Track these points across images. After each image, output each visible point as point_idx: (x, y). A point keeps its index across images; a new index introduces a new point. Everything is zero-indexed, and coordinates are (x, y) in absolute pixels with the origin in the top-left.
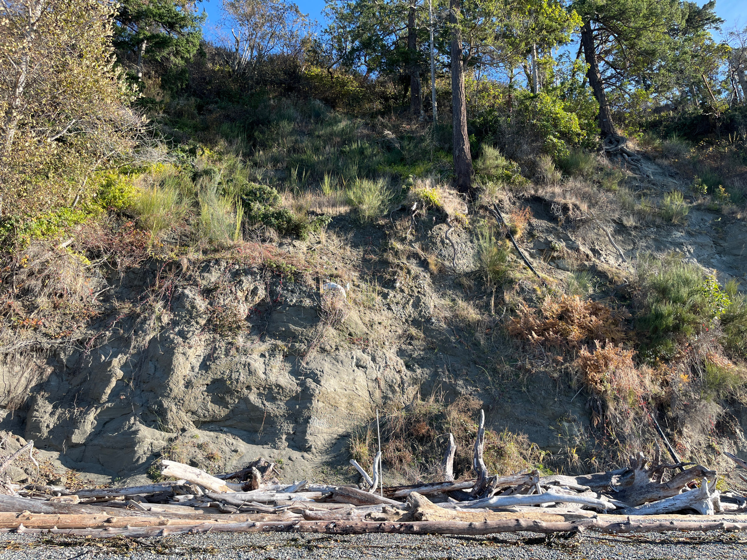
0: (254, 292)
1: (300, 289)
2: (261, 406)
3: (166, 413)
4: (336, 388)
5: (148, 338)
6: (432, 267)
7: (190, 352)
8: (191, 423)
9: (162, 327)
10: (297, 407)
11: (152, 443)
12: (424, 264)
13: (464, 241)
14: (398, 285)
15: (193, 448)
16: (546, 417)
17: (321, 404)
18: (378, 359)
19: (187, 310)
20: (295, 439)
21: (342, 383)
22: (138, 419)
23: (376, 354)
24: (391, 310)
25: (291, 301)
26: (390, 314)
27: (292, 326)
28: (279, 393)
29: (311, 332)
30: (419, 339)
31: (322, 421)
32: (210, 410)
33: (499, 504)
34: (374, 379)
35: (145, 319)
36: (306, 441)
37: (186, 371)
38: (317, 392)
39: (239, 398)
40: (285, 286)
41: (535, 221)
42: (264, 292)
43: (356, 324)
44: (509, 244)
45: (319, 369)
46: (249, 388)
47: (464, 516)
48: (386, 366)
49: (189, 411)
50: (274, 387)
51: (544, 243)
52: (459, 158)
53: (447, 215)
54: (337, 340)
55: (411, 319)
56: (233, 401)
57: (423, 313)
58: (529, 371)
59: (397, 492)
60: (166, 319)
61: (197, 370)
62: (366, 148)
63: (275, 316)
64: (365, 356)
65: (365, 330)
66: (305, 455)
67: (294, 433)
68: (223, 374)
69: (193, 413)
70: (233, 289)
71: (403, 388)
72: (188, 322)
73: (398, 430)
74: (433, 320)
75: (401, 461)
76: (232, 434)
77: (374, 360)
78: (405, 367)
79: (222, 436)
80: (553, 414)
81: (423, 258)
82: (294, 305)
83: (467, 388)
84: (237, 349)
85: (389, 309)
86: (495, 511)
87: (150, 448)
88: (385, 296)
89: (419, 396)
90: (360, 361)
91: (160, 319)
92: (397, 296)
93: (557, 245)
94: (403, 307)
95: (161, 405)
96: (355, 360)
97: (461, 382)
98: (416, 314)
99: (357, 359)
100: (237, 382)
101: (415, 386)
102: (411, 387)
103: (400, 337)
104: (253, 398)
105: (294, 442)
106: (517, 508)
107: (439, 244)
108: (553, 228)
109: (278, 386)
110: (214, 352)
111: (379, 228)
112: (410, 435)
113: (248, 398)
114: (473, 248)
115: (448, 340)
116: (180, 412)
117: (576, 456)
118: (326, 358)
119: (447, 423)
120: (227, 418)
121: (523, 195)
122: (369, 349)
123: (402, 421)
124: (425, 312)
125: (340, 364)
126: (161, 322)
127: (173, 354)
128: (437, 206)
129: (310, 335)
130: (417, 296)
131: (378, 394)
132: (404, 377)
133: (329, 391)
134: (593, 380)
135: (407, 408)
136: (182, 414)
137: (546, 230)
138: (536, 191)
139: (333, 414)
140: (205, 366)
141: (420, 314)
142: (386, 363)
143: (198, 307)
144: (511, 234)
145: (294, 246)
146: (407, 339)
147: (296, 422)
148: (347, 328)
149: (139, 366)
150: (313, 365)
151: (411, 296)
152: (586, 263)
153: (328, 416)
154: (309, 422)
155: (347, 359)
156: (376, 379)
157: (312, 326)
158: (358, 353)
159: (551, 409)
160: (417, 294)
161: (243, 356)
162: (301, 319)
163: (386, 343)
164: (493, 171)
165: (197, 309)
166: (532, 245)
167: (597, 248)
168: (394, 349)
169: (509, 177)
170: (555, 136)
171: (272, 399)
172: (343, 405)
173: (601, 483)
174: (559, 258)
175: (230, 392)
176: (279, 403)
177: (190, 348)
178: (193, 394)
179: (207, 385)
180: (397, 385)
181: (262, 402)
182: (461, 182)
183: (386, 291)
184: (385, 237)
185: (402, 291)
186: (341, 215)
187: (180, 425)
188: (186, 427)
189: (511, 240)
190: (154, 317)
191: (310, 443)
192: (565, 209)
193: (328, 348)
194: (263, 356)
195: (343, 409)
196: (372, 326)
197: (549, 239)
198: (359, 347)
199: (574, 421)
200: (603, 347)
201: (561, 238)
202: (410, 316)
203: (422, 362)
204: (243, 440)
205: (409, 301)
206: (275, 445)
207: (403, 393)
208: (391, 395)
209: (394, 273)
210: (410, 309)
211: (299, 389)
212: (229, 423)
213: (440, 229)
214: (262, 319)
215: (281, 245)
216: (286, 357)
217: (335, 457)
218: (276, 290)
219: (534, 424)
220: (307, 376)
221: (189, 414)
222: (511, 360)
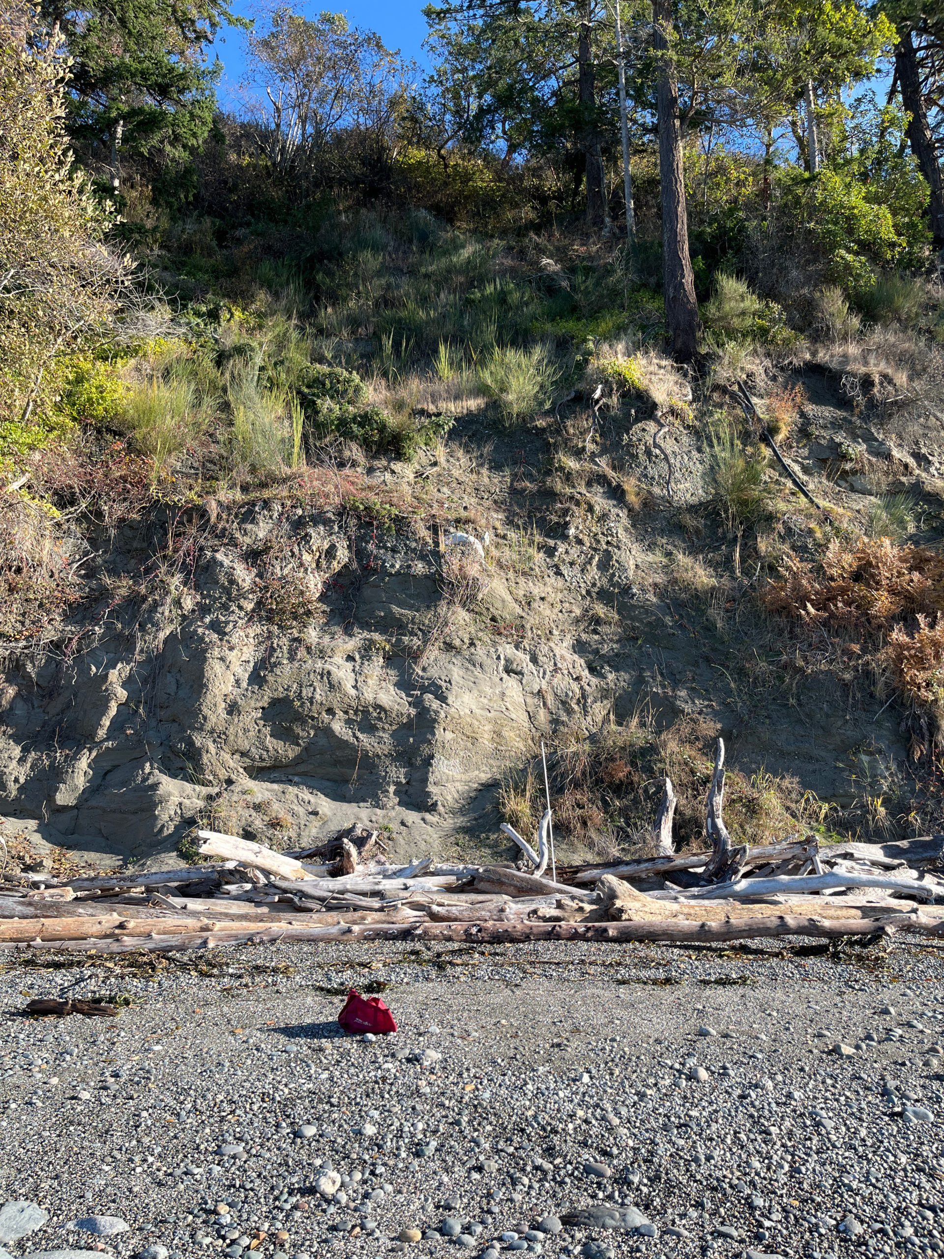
0: (331, 553)
1: (405, 545)
2: (352, 740)
3: (200, 755)
4: (474, 707)
5: (162, 636)
6: (632, 498)
7: (232, 656)
8: (241, 770)
9: (184, 616)
10: (411, 740)
11: (180, 804)
12: (616, 494)
13: (686, 449)
14: (572, 531)
15: (246, 810)
16: (830, 747)
17: (449, 735)
18: (541, 659)
19: (223, 585)
20: (411, 791)
21: (482, 699)
22: (156, 765)
23: (537, 651)
24: (561, 575)
25: (393, 566)
26: (560, 583)
27: (396, 609)
28: (380, 719)
29: (427, 618)
30: (610, 623)
31: (452, 762)
32: (271, 748)
33: (750, 891)
34: (535, 691)
35: (156, 605)
36: (428, 795)
37: (227, 687)
38: (442, 715)
39: (316, 728)
40: (380, 542)
41: (810, 409)
42: (346, 552)
43: (503, 601)
44: (767, 452)
45: (443, 678)
46: (330, 711)
47: (692, 912)
48: (556, 671)
49: (237, 751)
50: (371, 710)
51: (828, 447)
52: (676, 301)
53: (655, 406)
54: (472, 629)
55: (596, 590)
56: (305, 734)
57: (616, 578)
58: (801, 670)
59: (579, 875)
60: (188, 603)
61: (244, 685)
62: (510, 292)
63: (367, 592)
64: (520, 654)
65: (519, 610)
66: (428, 816)
67: (407, 783)
68: (287, 690)
69: (243, 754)
70: (296, 550)
71: (585, 706)
72: (225, 607)
73: (579, 774)
74: (635, 590)
75: (585, 824)
76: (308, 787)
77: (534, 660)
78: (587, 671)
79: (292, 790)
80: (842, 741)
81: (614, 484)
82: (398, 573)
83: (693, 703)
84: (308, 649)
85: (559, 573)
86: (744, 902)
87: (179, 812)
88: (550, 552)
89: (612, 717)
90: (512, 663)
91: (180, 604)
92: (571, 551)
93: (850, 450)
94: (582, 570)
95: (191, 743)
96: (503, 662)
97: (683, 693)
98: (605, 580)
99: (507, 660)
100: (312, 703)
101: (605, 702)
102: (599, 704)
103: (577, 621)
104: (338, 727)
105: (409, 797)
106: (780, 898)
107: (642, 457)
108: (845, 419)
109: (378, 707)
110: (271, 655)
111: (537, 434)
112: (599, 782)
113: (331, 729)
114: (702, 462)
115: (660, 623)
116: (222, 753)
117: (882, 811)
118: (454, 660)
119: (660, 761)
120: (298, 760)
121: (791, 363)
122: (526, 643)
123: (585, 760)
124: (620, 577)
125: (479, 670)
126: (181, 608)
127: (205, 659)
128: (638, 390)
129: (427, 622)
130: (606, 551)
131: (542, 716)
132: (587, 688)
133: (462, 713)
134: (913, 682)
135: (593, 738)
136: (226, 756)
137: (831, 423)
138: (814, 354)
139: (469, 750)
140: (257, 678)
141: (611, 580)
142: (555, 664)
143: (240, 581)
144: (768, 433)
145: (393, 472)
146: (590, 624)
147: (409, 764)
148: (488, 609)
149: (150, 680)
150: (433, 672)
151: (595, 550)
152: (904, 479)
153: (462, 753)
154: (431, 765)
155: (489, 661)
156: (539, 691)
157: (428, 607)
158: (507, 650)
159: (840, 734)
160: (605, 547)
161: (319, 661)
162: (410, 596)
163: (555, 632)
164: (736, 322)
165: (238, 585)
166: (805, 452)
167: (924, 450)
168: (569, 641)
169: (764, 331)
170: (849, 250)
171: (369, 728)
172: (486, 736)
173: (925, 855)
174: (854, 472)
175: (300, 719)
176: (381, 734)
177: (231, 649)
178: (241, 725)
179: (263, 708)
180: (575, 701)
181: (354, 734)
182: (679, 345)
183: (551, 543)
184: (548, 449)
185: (580, 542)
186: (470, 413)
187: (223, 774)
188: (234, 777)
189: (769, 445)
190: (169, 600)
191: (435, 798)
192: (867, 383)
193: (457, 642)
194: (350, 658)
195: (486, 741)
196: (529, 604)
197: (837, 440)
198: (509, 640)
199: (880, 752)
200: (932, 626)
201: (858, 437)
202: (594, 585)
203: (616, 662)
204: (326, 795)
205: (592, 558)
206: (377, 802)
207: (586, 713)
208: (564, 718)
209: (566, 512)
210: (593, 572)
211: (413, 712)
212: (301, 768)
213: (644, 430)
214: (346, 598)
215: (370, 471)
216: (390, 660)
217: (475, 819)
218: (366, 548)
219: (810, 758)
220: (424, 689)
221: (237, 756)
222: (770, 653)
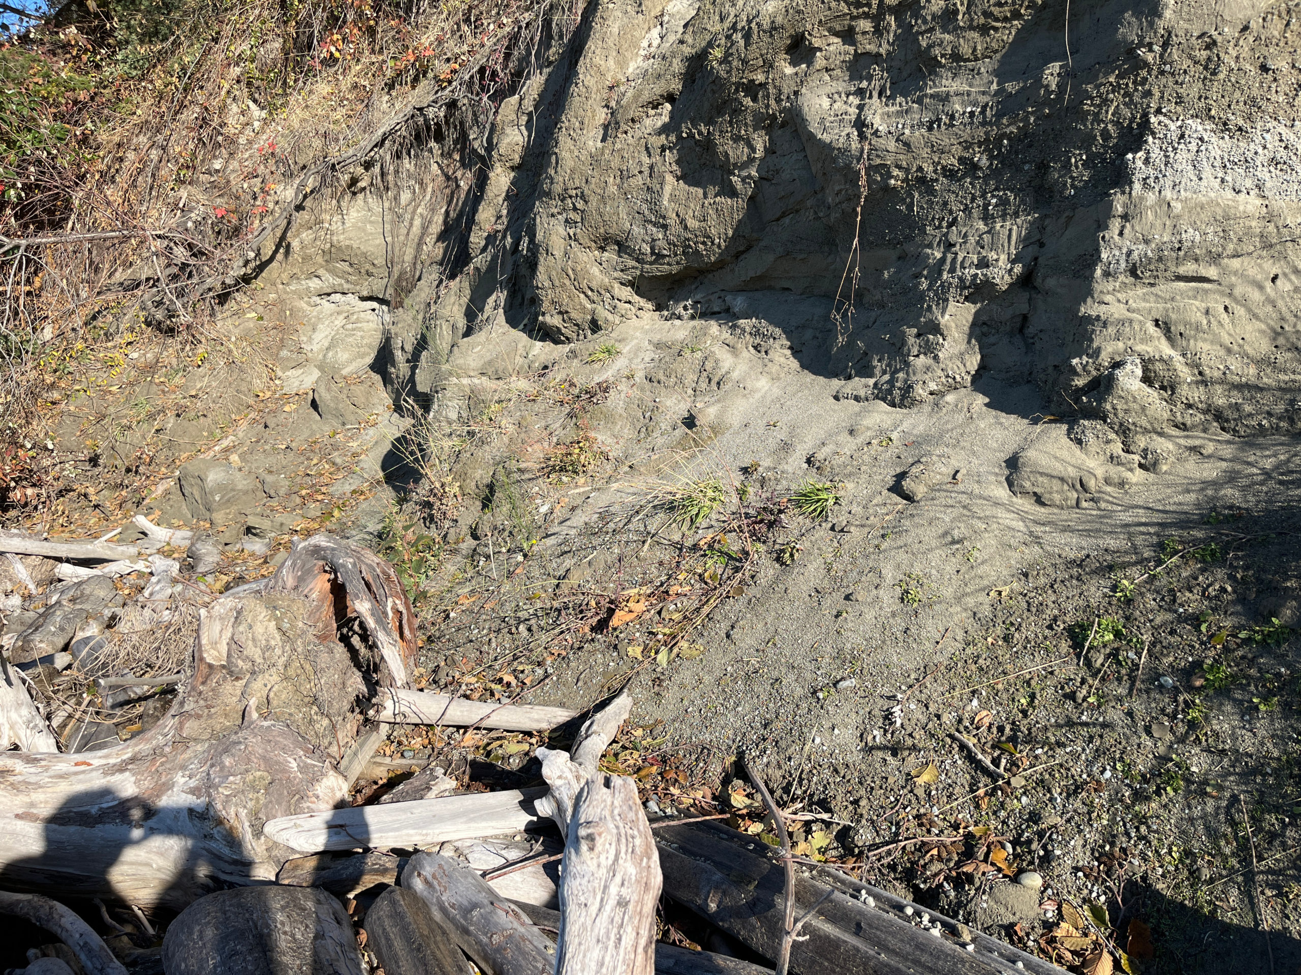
2: (845, 137)
3: (539, 261)
8: (626, 293)
36: (1088, 333)
46: (800, 47)
49: (606, 239)
56: (744, 150)
67: (1025, 282)
79: (711, 340)
95: (533, 235)
104: (821, 100)
113: (800, 112)
116: (576, 249)
136: (583, 258)
147: (1040, 192)
154: (1124, 178)
176: (945, 83)
181: (859, 113)
191: (1109, 351)
206: (895, 377)
221: (609, 255)
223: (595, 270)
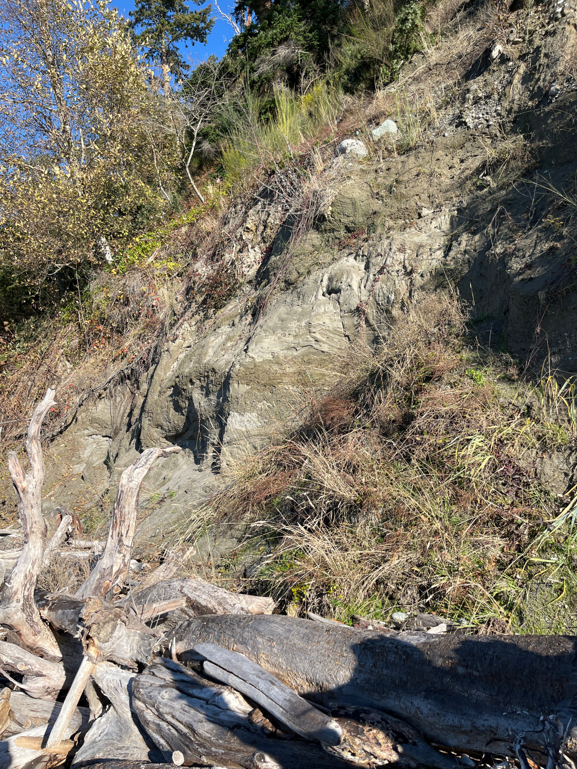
0: (267, 222)
2: (198, 406)
8: (163, 440)
10: (221, 399)
17: (243, 389)
28: (212, 382)
31: (247, 417)
32: (172, 420)
34: (355, 308)
39: (188, 399)
46: (192, 381)
49: (158, 425)
50: (210, 373)
55: (511, 116)
56: (184, 404)
57: (539, 84)
60: (179, 309)
68: (183, 367)
69: (162, 427)
70: (238, 233)
74: (555, 88)
77: (368, 265)
84: (214, 324)
90: (332, 281)
92: (491, 80)
96: (325, 283)
98: (525, 96)
99: (329, 280)
100: (182, 377)
104: (196, 395)
109: (213, 370)
116: (150, 428)
118: (288, 298)
122: (366, 246)
124: (544, 78)
125: (300, 301)
126: (175, 314)
131: (364, 337)
136: (152, 431)
139: (268, 400)
141: (532, 91)
142: (385, 263)
143: (197, 280)
148: (340, 221)
153: (259, 405)
154: (227, 423)
155: (313, 287)
156: (359, 306)
161: (213, 333)
165: (197, 284)
171: (209, 392)
175: (180, 392)
176: (211, 397)
179: (173, 387)
181: (201, 399)
185: (505, 59)
190: (170, 311)
193: (293, 276)
194: (233, 324)
198: (353, 250)
206: (201, 464)
211: (229, 369)
216: (255, 316)
221: (159, 429)
223: (155, 434)
